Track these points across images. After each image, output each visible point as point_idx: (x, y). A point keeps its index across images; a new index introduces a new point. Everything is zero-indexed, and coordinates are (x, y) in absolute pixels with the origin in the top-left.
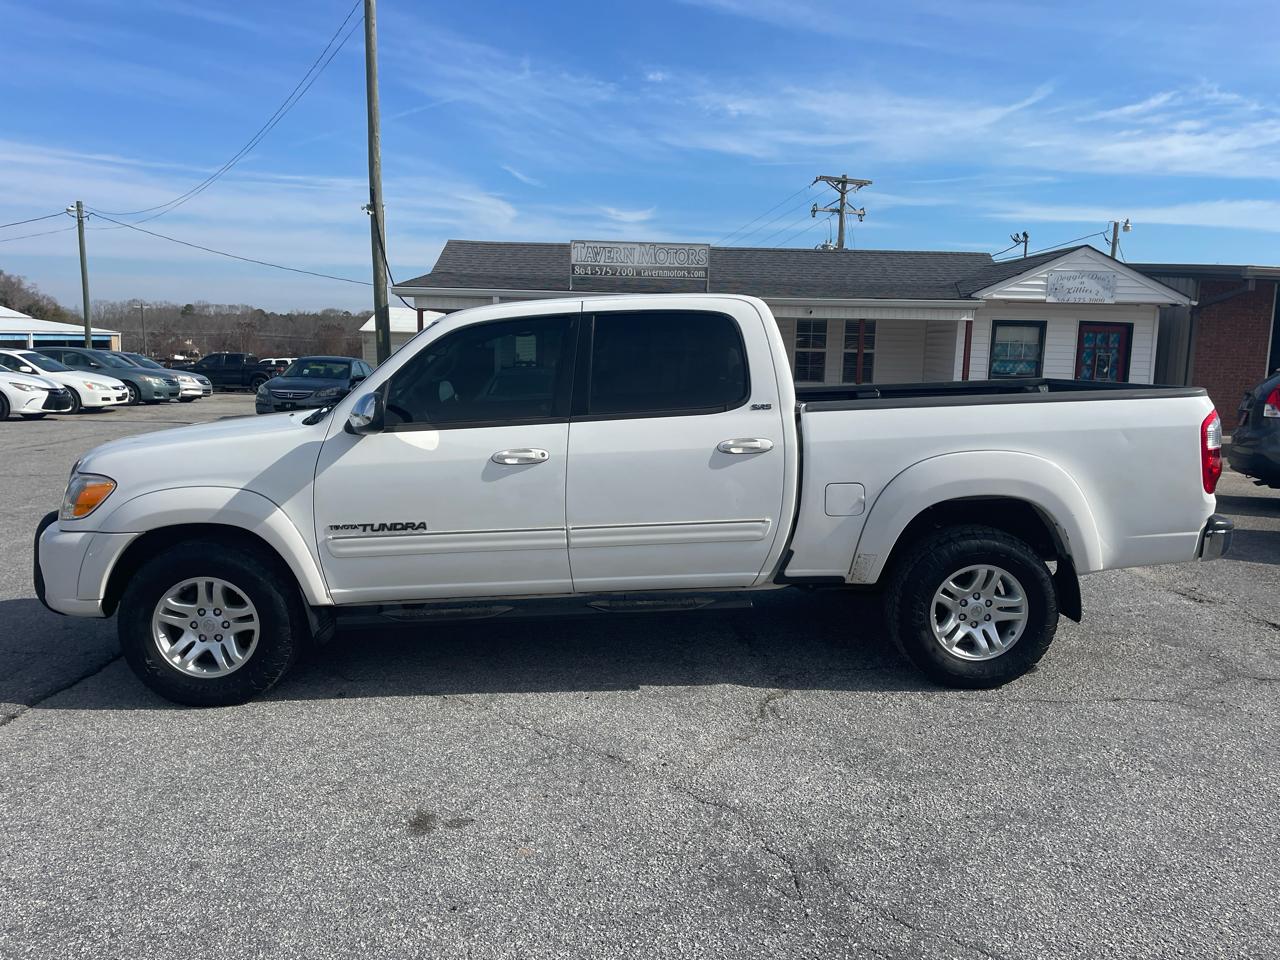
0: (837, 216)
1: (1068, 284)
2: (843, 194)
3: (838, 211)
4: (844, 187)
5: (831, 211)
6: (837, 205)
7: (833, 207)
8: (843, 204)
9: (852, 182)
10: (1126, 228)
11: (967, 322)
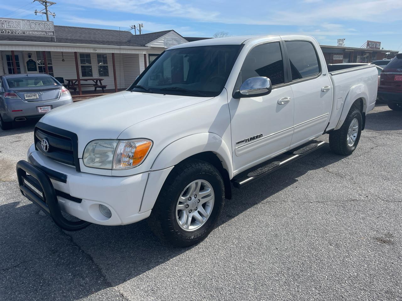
0: (45, 15)
1: (170, 42)
2: (46, 7)
3: (45, 13)
4: (46, 4)
5: (43, 13)
6: (45, 11)
7: (43, 11)
8: (47, 11)
9: (49, 2)
10: (142, 26)
11: (144, 54)
